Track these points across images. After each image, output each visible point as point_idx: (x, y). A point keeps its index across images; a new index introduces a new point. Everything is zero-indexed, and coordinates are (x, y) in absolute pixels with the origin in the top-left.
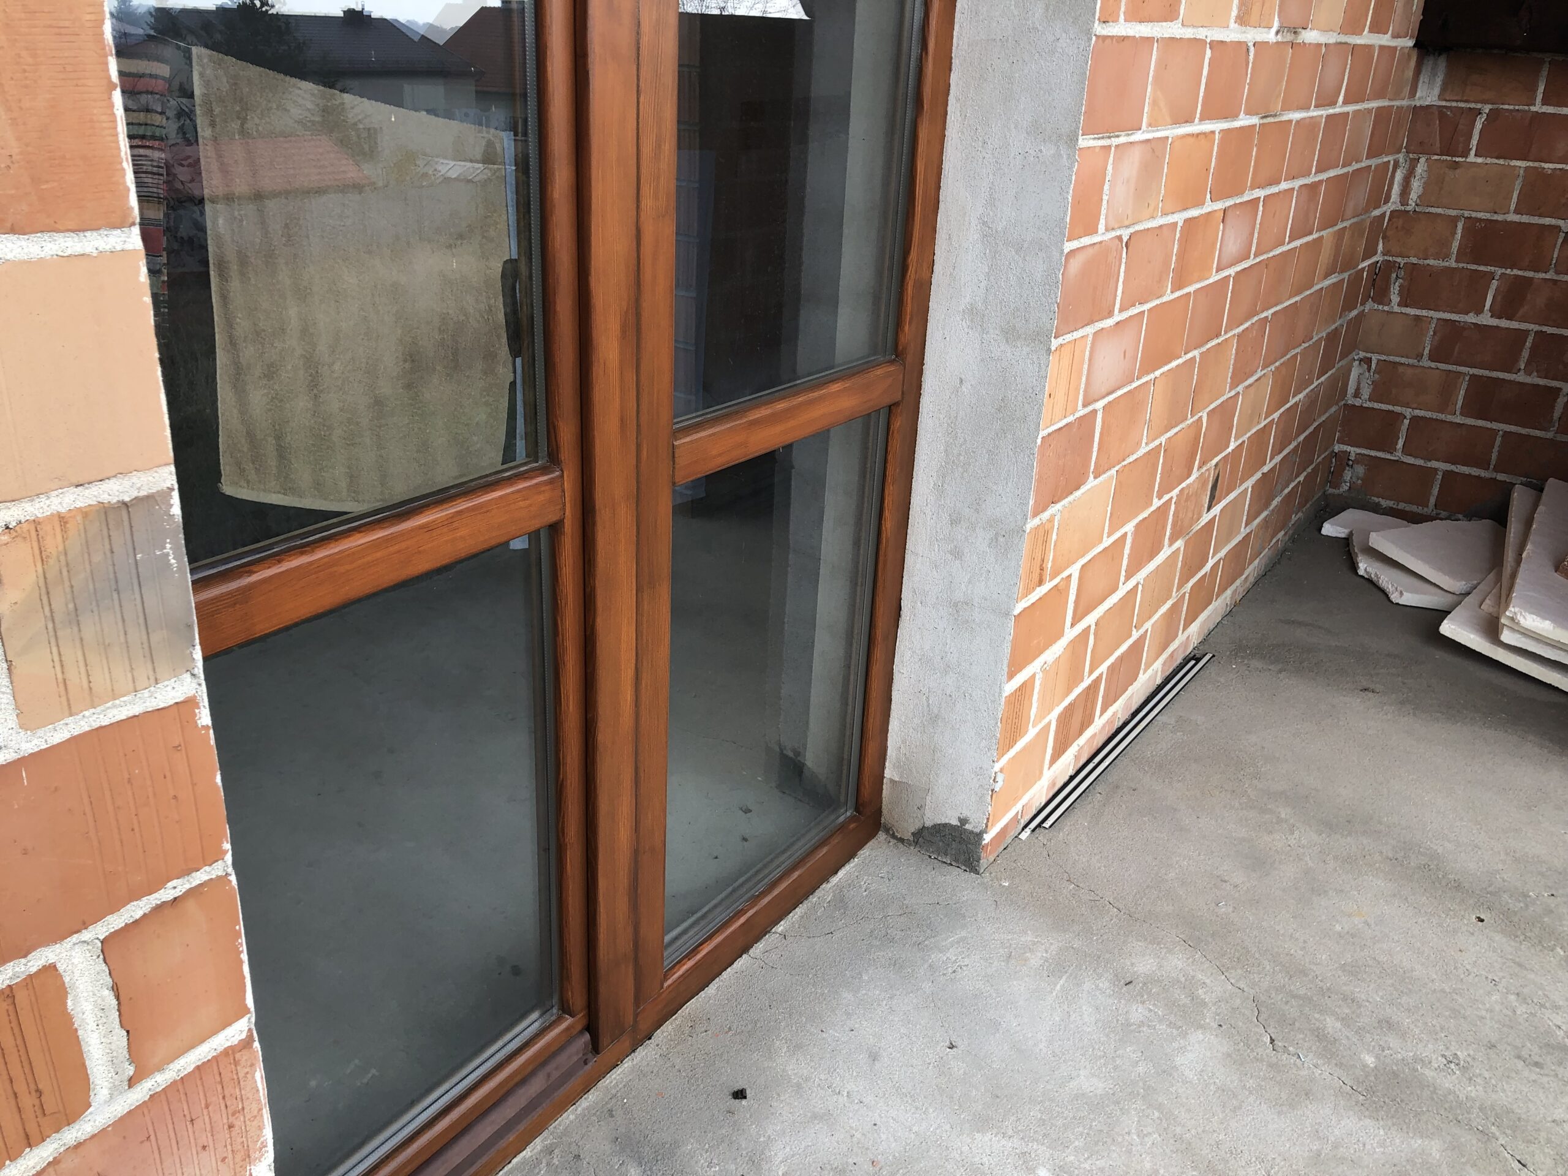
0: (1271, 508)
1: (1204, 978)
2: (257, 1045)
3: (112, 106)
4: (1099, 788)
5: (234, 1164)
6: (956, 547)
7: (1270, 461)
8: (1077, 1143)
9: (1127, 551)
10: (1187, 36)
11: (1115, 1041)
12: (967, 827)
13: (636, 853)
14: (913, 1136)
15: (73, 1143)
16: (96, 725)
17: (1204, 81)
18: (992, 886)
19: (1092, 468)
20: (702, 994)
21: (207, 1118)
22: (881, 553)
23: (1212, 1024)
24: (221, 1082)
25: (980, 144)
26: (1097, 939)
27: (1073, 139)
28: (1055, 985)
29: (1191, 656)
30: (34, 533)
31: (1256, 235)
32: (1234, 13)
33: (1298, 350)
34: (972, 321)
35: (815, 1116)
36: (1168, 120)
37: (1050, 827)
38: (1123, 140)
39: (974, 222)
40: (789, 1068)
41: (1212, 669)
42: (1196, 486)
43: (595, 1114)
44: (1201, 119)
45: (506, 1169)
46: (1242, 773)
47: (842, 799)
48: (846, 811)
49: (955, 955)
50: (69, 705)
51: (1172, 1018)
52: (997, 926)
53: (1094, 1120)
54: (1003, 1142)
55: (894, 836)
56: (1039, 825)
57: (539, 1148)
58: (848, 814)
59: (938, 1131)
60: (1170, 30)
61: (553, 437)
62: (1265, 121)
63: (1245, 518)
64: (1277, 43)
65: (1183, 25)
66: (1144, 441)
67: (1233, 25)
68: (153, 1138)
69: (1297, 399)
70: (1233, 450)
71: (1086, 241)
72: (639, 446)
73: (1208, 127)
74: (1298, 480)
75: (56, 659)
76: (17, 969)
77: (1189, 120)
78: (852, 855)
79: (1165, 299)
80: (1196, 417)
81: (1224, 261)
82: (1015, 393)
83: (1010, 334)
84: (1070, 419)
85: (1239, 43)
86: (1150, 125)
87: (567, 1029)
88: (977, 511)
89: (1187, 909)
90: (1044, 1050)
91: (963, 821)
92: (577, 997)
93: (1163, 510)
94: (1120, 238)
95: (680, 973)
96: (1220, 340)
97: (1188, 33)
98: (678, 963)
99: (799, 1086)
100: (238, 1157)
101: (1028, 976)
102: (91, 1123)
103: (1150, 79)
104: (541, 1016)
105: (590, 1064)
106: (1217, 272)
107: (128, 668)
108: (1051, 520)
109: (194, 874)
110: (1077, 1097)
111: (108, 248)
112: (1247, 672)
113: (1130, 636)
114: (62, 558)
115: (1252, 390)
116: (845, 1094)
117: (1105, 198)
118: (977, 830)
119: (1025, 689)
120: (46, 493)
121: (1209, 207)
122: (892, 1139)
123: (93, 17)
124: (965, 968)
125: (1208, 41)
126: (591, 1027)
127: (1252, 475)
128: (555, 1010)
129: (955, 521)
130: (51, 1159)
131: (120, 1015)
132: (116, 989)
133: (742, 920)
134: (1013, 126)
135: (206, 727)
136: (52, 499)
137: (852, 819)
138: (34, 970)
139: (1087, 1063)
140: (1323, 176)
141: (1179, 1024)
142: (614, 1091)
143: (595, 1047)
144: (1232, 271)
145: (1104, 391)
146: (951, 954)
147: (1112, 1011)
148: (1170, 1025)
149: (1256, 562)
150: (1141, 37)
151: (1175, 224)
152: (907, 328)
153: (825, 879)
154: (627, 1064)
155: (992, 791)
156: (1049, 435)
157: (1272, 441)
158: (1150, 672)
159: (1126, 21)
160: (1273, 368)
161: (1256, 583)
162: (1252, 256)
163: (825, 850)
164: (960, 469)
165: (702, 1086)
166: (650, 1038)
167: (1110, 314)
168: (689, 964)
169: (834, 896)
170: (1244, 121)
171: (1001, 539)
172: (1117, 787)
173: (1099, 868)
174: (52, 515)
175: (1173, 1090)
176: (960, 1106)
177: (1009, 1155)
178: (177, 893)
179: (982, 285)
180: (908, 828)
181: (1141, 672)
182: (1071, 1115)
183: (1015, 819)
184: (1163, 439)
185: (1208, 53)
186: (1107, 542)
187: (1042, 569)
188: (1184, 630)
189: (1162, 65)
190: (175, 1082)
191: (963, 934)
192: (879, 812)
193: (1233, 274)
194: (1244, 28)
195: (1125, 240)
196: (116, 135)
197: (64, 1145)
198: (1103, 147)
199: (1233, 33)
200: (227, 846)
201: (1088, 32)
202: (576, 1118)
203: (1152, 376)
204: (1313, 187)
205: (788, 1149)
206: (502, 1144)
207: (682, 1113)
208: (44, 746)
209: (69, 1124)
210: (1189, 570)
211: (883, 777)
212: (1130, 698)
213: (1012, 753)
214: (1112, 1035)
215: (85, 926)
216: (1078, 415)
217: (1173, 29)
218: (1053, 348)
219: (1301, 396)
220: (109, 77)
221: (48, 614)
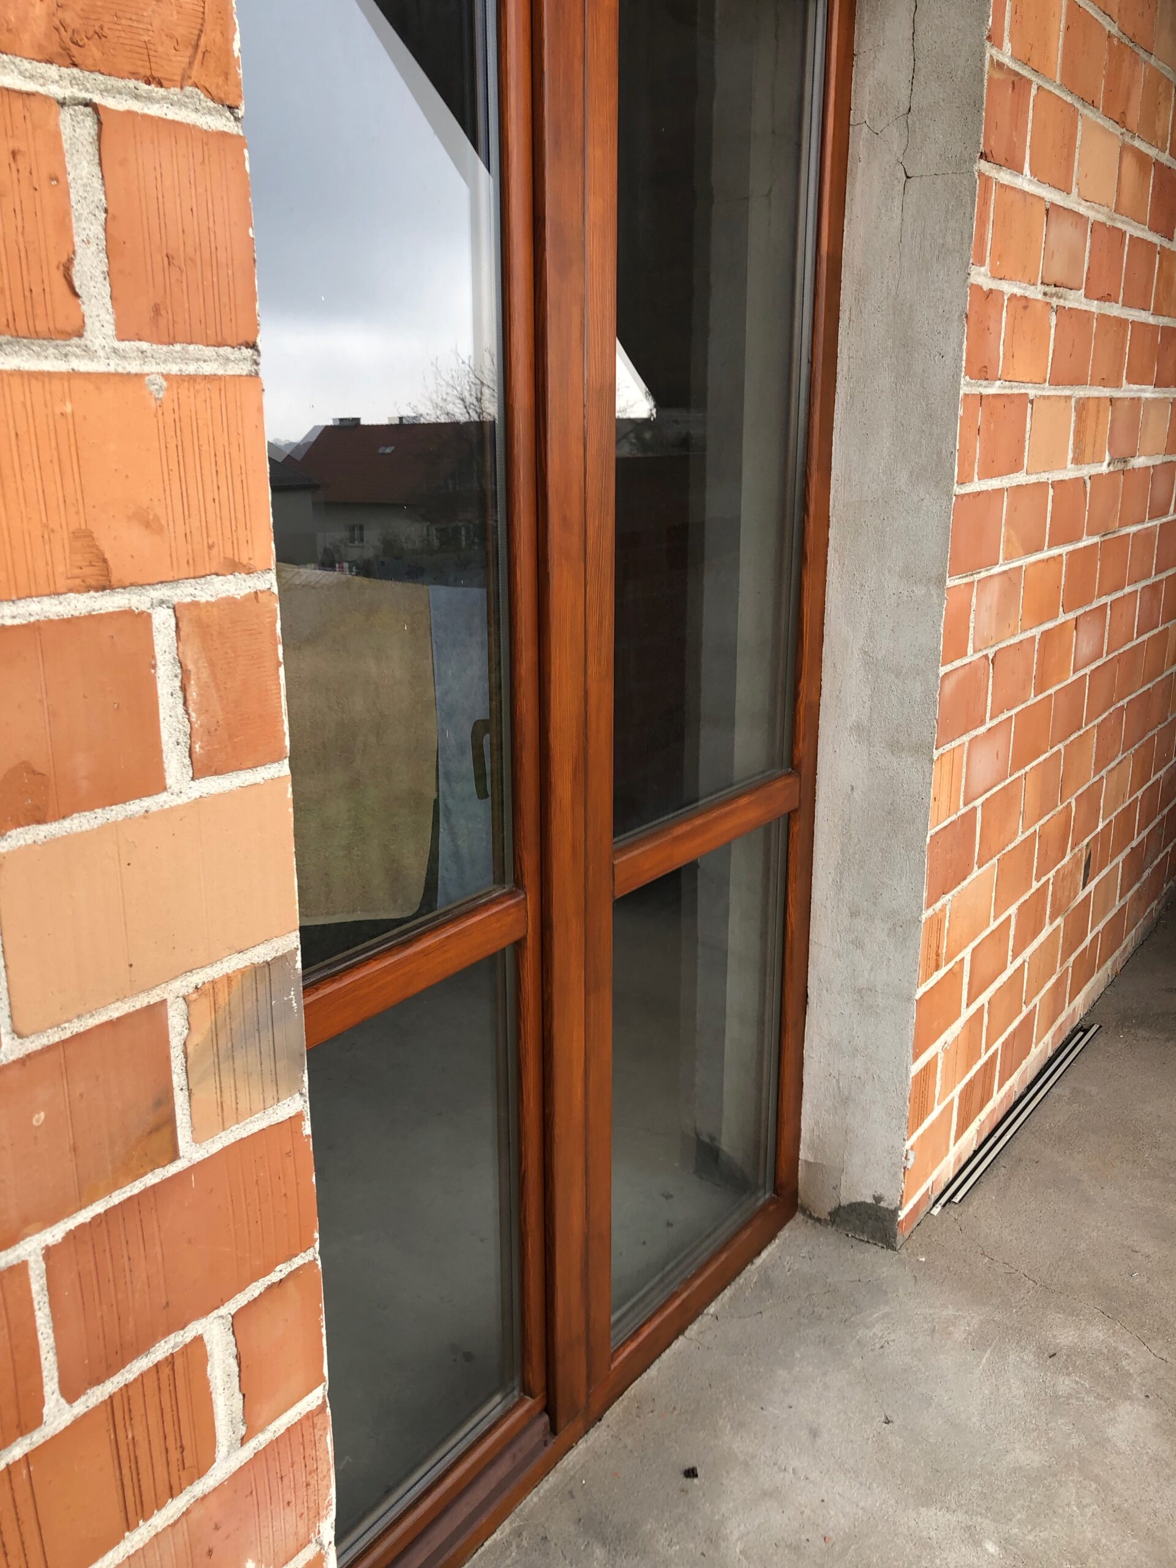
0: (1142, 880)
1: (1126, 1349)
2: (328, 1410)
3: (278, 677)
4: (1002, 1162)
5: (308, 1520)
6: (857, 937)
7: (1138, 835)
8: (1019, 1516)
9: (1012, 932)
10: (1032, 482)
11: (1045, 1413)
12: (882, 1204)
13: (587, 1239)
14: (861, 1512)
15: (200, 1495)
16: (238, 1138)
17: (1049, 515)
18: (910, 1262)
19: (976, 859)
20: (645, 1376)
21: (291, 1475)
22: (788, 946)
23: (1139, 1395)
24: (303, 1444)
25: (858, 587)
26: (1016, 1312)
27: (941, 581)
28: (981, 1358)
29: (1079, 1027)
30: (211, 990)
31: (1106, 635)
32: (1070, 456)
33: (1155, 731)
34: (859, 736)
35: (764, 1494)
36: (1021, 552)
37: (960, 1201)
38: (983, 574)
39: (856, 652)
40: (735, 1446)
41: (1100, 1040)
42: (1070, 866)
43: (556, 1496)
44: (1050, 547)
45: (479, 1551)
46: (1141, 1142)
47: (761, 1182)
48: (765, 1193)
49: (881, 1330)
50: (223, 1122)
51: (1099, 1390)
52: (918, 1301)
53: (1034, 1492)
54: (948, 1516)
55: (811, 1216)
56: (949, 1200)
57: (508, 1530)
58: (767, 1196)
59: (884, 1506)
60: (1017, 480)
61: (518, 865)
62: (1106, 538)
63: (1118, 891)
64: (1110, 473)
65: (1027, 473)
66: (1020, 830)
67: (1070, 466)
68: (254, 1493)
69: (1158, 776)
70: (1102, 830)
71: (958, 663)
72: (586, 868)
73: (1055, 551)
74: (1166, 851)
75: (218, 1086)
76: (177, 1340)
77: (1039, 549)
78: (772, 1237)
79: (1029, 703)
80: (1065, 804)
81: (1080, 663)
82: (903, 798)
83: (894, 746)
84: (954, 817)
85: (1077, 479)
86: (1006, 559)
87: (528, 1411)
88: (875, 904)
89: (1101, 1280)
90: (978, 1424)
91: (878, 1199)
92: (537, 1379)
93: (1042, 891)
94: (986, 657)
95: (625, 1354)
96: (1081, 732)
97: (1033, 479)
98: (622, 1345)
99: (746, 1464)
100: (312, 1514)
101: (953, 1349)
102: (213, 1477)
103: (1003, 522)
104: (504, 1398)
105: (550, 1445)
106: (1074, 673)
107: (261, 1091)
108: (943, 909)
109: (294, 1260)
110: (1015, 1470)
111: (270, 777)
112: (1135, 1042)
113: (1021, 1012)
114: (227, 1008)
115: (1115, 773)
116: (791, 1471)
117: (972, 625)
118: (892, 1207)
119: (929, 1070)
120: (220, 960)
121: (1062, 618)
122: (841, 1515)
123: (270, 620)
124: (891, 1343)
125: (1050, 482)
126: (549, 1408)
127: (1122, 851)
128: (516, 1393)
129: (854, 914)
130: (184, 1509)
131: (240, 1381)
132: (238, 1357)
133: (678, 1302)
134: (886, 572)
135: (307, 1136)
136: (224, 964)
137: (771, 1201)
138: (188, 1340)
139: (1021, 1436)
140: (1163, 576)
141: (1107, 1395)
142: (572, 1473)
143: (553, 1429)
144: (1087, 670)
145: (981, 790)
146: (877, 1329)
147: (1039, 1383)
148: (1098, 1396)
149: (1133, 932)
150: (993, 490)
151: (1034, 637)
152: (801, 744)
153: (750, 1261)
154: (582, 1446)
155: (905, 1168)
156: (937, 833)
157: (1137, 817)
158: (1041, 1045)
159: (979, 479)
160: (1132, 750)
161: (1134, 953)
162: (1105, 655)
163: (749, 1231)
164: (856, 866)
165: (654, 1466)
166: (600, 1420)
167: (982, 722)
168: (633, 1345)
169: (760, 1276)
170: (1086, 541)
171: (899, 929)
172: (1020, 1160)
173: (1011, 1241)
174: (223, 976)
175: (1107, 1461)
176: (903, 1480)
177: (955, 1528)
178: (282, 1275)
179: (867, 705)
180: (824, 1208)
181: (1033, 1046)
182: (1011, 1488)
183: (926, 1195)
184: (1037, 827)
185: (1051, 491)
186: (994, 925)
187: (938, 955)
188: (1070, 1003)
189: (1013, 509)
190: (272, 1441)
191: (887, 1309)
192: (795, 1193)
193: (1089, 673)
194: (1079, 466)
195: (991, 657)
196: (280, 698)
197: (194, 1497)
198: (966, 584)
199: (1070, 472)
200: (317, 1235)
201: (949, 494)
202: (540, 1500)
203: (1023, 771)
204: (1155, 586)
205: (742, 1527)
206: (477, 1525)
207: (638, 1492)
208: (206, 1156)
209: (199, 1478)
210: (1070, 946)
211: (798, 1159)
212: (1025, 1071)
213: (920, 1131)
214: (1042, 1408)
215: (222, 1302)
216: (960, 813)
217: (1020, 478)
218: (935, 758)
219: (1161, 773)
220: (278, 658)
221: (215, 1051)
